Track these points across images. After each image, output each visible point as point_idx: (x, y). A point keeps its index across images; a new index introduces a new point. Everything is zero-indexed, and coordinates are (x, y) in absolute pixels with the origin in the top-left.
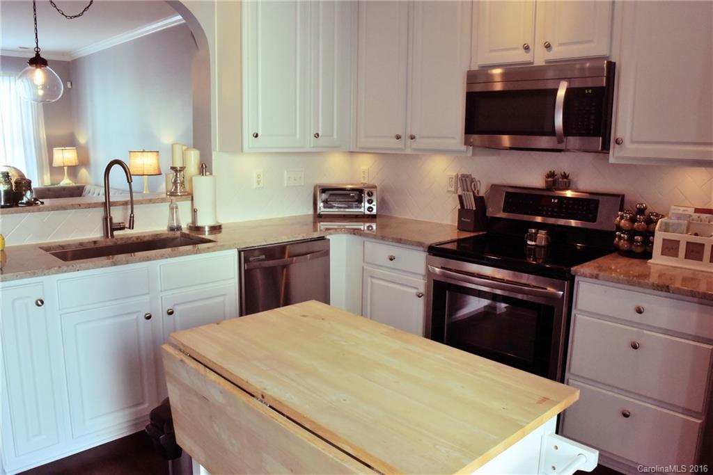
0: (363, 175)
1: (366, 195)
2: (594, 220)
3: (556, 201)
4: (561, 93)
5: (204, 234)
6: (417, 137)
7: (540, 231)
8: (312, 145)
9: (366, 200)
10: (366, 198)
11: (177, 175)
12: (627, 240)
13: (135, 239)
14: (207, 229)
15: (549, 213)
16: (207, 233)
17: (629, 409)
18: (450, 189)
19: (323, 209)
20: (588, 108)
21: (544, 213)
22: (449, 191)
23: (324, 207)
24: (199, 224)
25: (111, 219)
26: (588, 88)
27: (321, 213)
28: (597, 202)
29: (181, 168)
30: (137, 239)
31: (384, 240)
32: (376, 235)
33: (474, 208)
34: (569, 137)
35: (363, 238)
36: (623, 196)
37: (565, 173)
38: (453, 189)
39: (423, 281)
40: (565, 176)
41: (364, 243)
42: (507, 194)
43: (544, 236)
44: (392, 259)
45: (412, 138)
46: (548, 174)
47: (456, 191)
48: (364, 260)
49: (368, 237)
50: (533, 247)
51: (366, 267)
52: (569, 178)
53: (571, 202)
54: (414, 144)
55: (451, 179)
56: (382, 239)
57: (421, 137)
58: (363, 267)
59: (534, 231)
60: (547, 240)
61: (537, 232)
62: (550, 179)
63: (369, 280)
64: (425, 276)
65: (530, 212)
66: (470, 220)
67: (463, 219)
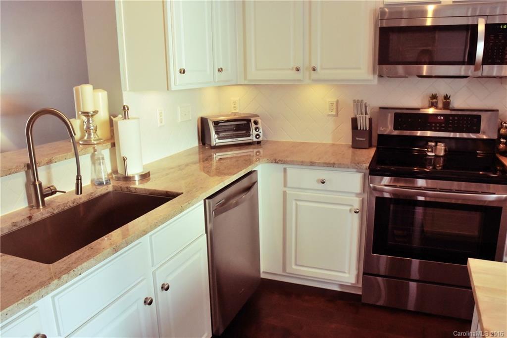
0: (233, 106)
1: (253, 124)
2: (478, 132)
3: (442, 118)
4: (481, 28)
5: (134, 184)
6: (318, 69)
7: (439, 144)
8: (217, 80)
9: (254, 128)
10: (253, 126)
11: (88, 121)
13: (72, 205)
14: (137, 178)
15: (438, 128)
16: (137, 182)
18: (331, 113)
19: (217, 141)
21: (433, 128)
22: (329, 115)
23: (219, 138)
24: (130, 173)
25: (40, 185)
26: (503, 24)
27: (217, 145)
28: (479, 117)
29: (94, 112)
30: (73, 203)
31: (313, 166)
32: (302, 162)
33: (368, 129)
34: (485, 66)
35: (285, 166)
36: (497, 111)
37: (447, 95)
38: (334, 113)
39: (357, 199)
40: (446, 97)
41: (285, 170)
42: (396, 114)
43: (443, 148)
44: (323, 183)
45: (314, 70)
46: (431, 96)
47: (337, 115)
48: (285, 185)
49: (293, 164)
50: (433, 157)
51: (289, 191)
52: (450, 99)
53: (456, 118)
54: (314, 75)
55: (332, 104)
56: (311, 165)
57: (322, 69)
58: (285, 191)
59: (433, 144)
60: (445, 151)
61: (436, 145)
62: (434, 101)
63: (294, 203)
64: (360, 194)
65: (419, 129)
66: (364, 139)
67: (357, 139)
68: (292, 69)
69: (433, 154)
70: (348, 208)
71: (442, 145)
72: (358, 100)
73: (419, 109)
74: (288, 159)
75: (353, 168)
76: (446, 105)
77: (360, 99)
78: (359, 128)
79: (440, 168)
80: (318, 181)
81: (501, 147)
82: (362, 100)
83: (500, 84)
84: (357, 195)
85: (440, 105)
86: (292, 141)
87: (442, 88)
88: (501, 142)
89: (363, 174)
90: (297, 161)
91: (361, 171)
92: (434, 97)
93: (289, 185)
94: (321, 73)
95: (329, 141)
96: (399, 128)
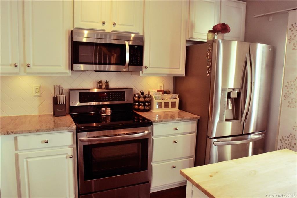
2: (124, 100)
3: (106, 94)
4: (127, 47)
6: (32, 66)
7: (107, 109)
12: (143, 106)
15: (104, 100)
17: (174, 165)
18: (36, 94)
20: (136, 54)
21: (102, 100)
22: (35, 96)
26: (136, 46)
28: (124, 92)
31: (38, 132)
32: (30, 131)
33: (64, 103)
34: (129, 66)
35: (15, 135)
36: (132, 88)
37: (107, 81)
38: (39, 94)
39: (70, 149)
40: (107, 82)
41: (15, 138)
42: (80, 93)
43: (110, 110)
44: (46, 142)
45: (28, 66)
46: (98, 82)
47: (41, 95)
48: (16, 148)
49: (22, 133)
50: (105, 116)
51: (20, 154)
52: (109, 83)
53: (113, 93)
54: (28, 70)
55: (37, 89)
56: (37, 132)
57: (34, 65)
58: (17, 153)
59: (104, 109)
60: (111, 112)
61: (106, 109)
62: (101, 84)
63: (25, 160)
64: (72, 145)
65: (94, 101)
66: (63, 110)
67: (58, 110)
68: (11, 65)
69: (105, 115)
70: (65, 156)
71: (109, 109)
72: (57, 86)
73: (89, 90)
74: (18, 130)
75: (66, 130)
76: (107, 86)
77: (58, 85)
78: (59, 103)
79: (109, 122)
80: (42, 142)
81: (136, 107)
82: (60, 86)
83: (131, 75)
84: (70, 146)
85: (103, 87)
86: (8, 116)
87: (103, 77)
88: (135, 105)
89: (73, 132)
90: (25, 131)
91: (70, 131)
92: (100, 82)
93: (19, 149)
94: (33, 69)
95: (36, 113)
96: (83, 101)
